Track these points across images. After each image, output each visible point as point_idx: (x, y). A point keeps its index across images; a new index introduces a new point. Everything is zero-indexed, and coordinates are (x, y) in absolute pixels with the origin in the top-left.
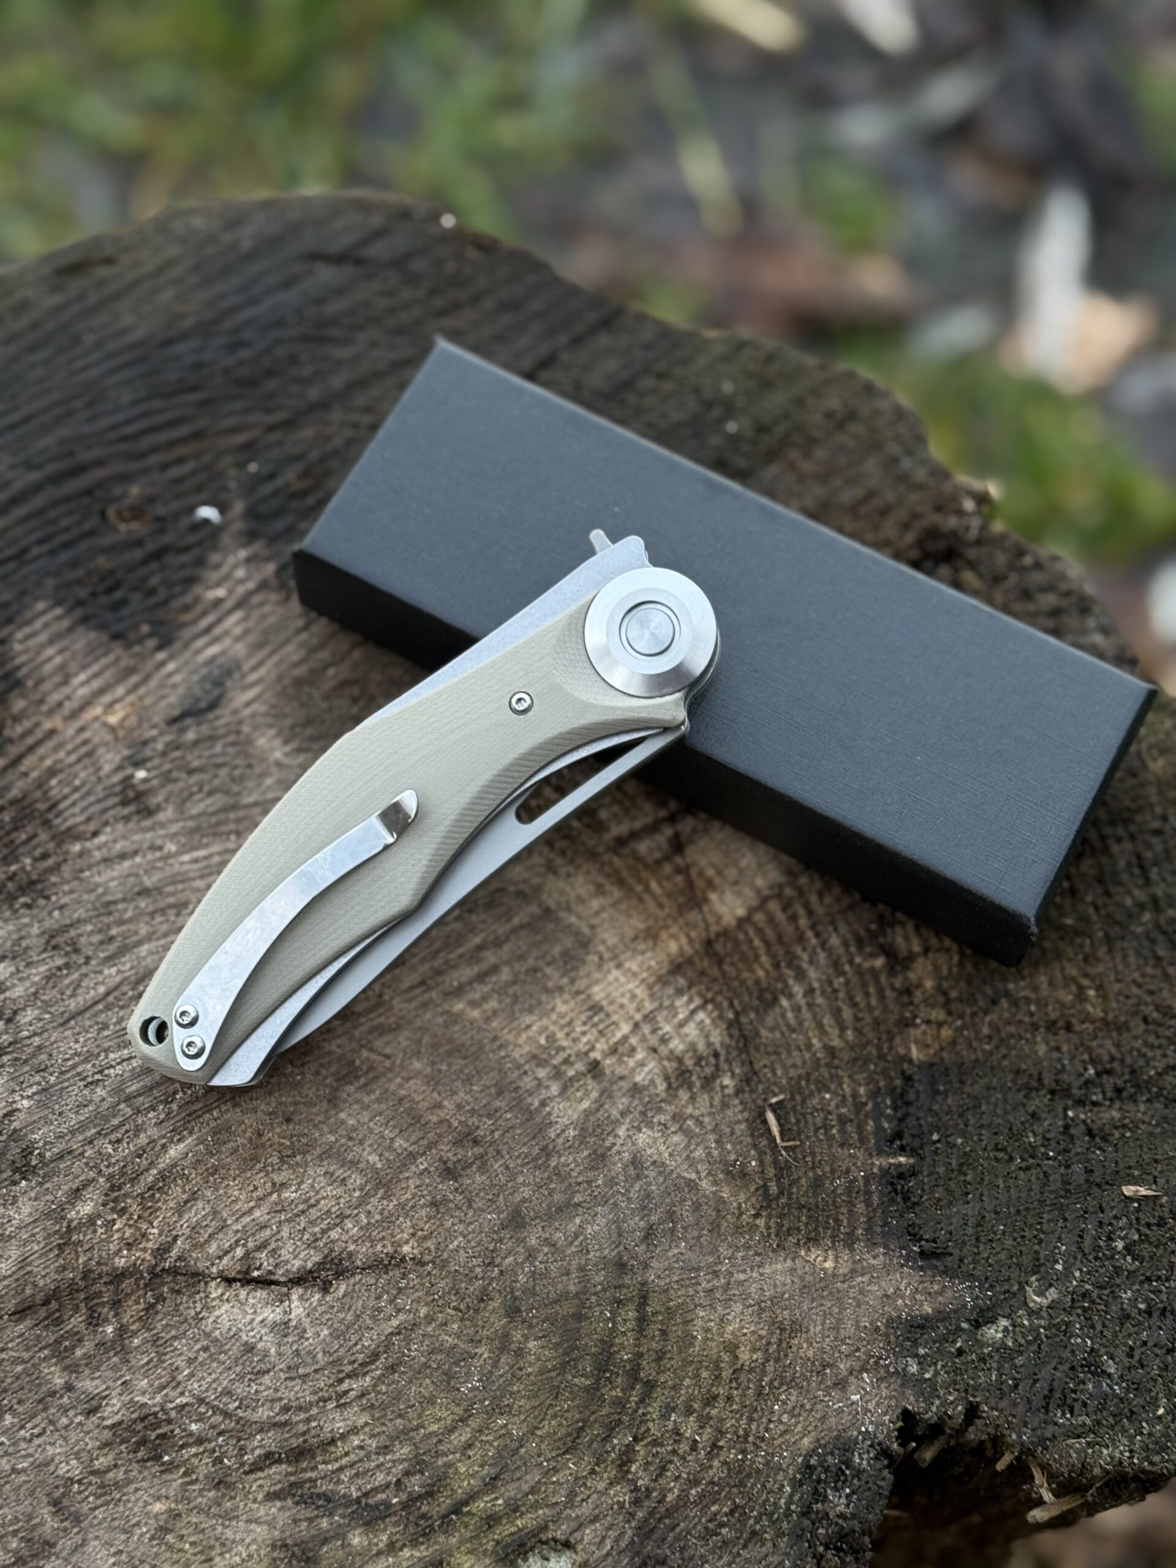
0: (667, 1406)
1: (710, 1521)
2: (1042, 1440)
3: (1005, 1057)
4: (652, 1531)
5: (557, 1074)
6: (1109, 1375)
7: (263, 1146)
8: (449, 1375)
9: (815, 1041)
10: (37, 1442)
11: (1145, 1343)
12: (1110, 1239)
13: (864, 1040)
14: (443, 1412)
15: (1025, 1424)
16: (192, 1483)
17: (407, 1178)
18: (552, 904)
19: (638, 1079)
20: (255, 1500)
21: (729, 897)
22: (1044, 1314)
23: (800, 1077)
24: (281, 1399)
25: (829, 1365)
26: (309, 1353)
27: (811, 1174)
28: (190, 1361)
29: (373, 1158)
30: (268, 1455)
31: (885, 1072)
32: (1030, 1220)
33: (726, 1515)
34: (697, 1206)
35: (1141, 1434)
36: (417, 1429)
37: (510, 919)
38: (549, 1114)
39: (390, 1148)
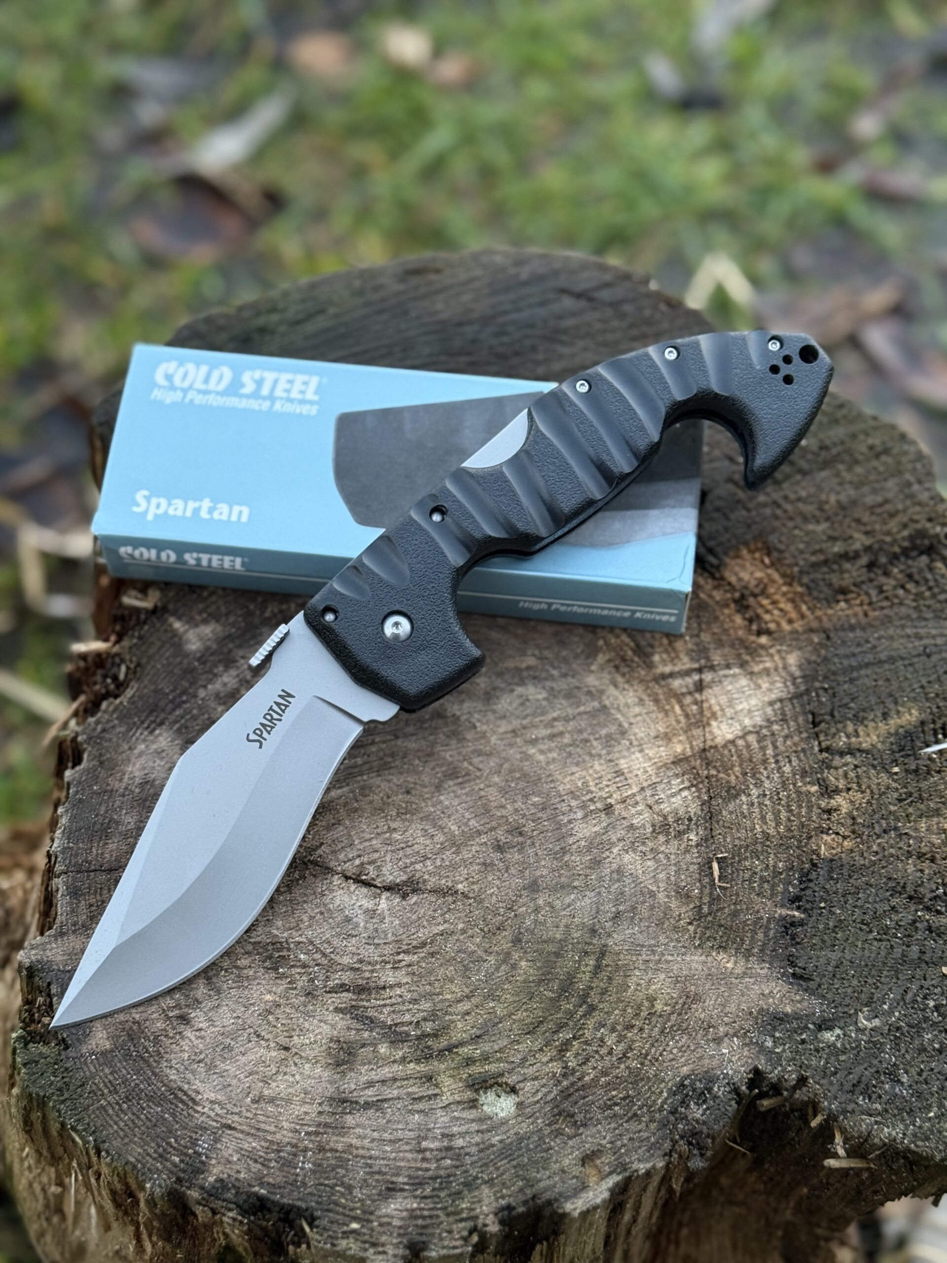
0: (600, 1023)
1: (609, 1100)
2: (845, 1112)
3: (883, 867)
4: (570, 1095)
5: (583, 807)
6: (902, 1083)
7: (389, 804)
8: (467, 969)
9: (757, 826)
11: (932, 1070)
12: (925, 998)
13: (790, 835)
14: (456, 989)
15: (836, 1098)
16: (292, 989)
17: (472, 845)
18: (607, 702)
19: (635, 821)
20: (327, 1010)
21: (724, 727)
22: (867, 1032)
23: (741, 847)
24: (359, 954)
25: (713, 1027)
26: (384, 932)
27: (732, 907)
28: (311, 918)
29: (454, 828)
30: (343, 985)
31: (798, 857)
32: (874, 972)
33: (621, 1099)
34: (652, 908)
35: (914, 1125)
36: (438, 994)
37: (578, 707)
38: (572, 828)
39: (466, 824)
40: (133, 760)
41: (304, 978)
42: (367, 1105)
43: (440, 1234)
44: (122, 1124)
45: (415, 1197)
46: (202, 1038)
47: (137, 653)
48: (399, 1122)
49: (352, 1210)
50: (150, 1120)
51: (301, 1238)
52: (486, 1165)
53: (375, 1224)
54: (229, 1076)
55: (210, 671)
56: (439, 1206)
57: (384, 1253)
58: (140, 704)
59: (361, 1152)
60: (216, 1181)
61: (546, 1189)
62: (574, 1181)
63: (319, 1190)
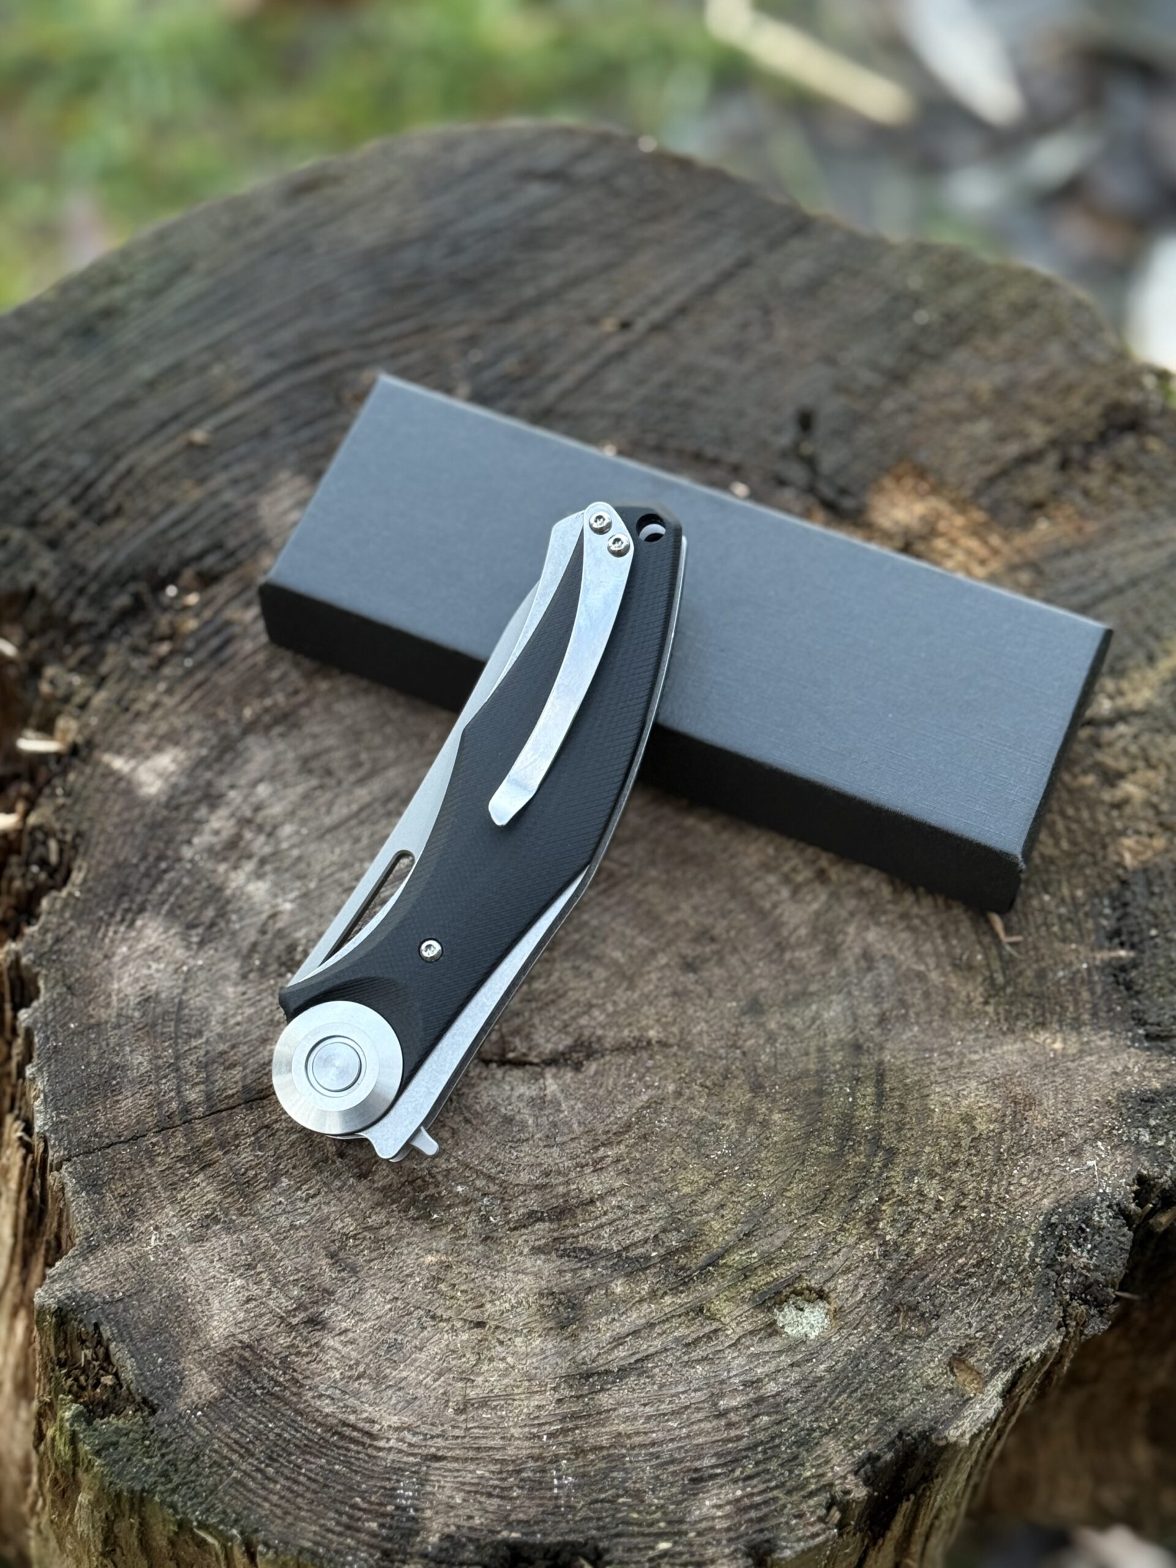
0: (910, 1170)
1: (958, 1272)
4: (902, 1280)
5: (787, 880)
8: (700, 1144)
10: (312, 1201)
13: (1079, 848)
14: (694, 1177)
16: (457, 1239)
17: (649, 972)
19: (864, 883)
20: (521, 1254)
24: (540, 1164)
25: (1063, 1134)
26: (566, 1123)
27: (1035, 966)
28: (454, 1131)
29: (617, 955)
30: (532, 1214)
31: (1100, 877)
33: (974, 1266)
34: (927, 995)
36: (671, 1191)
38: (781, 915)
39: (631, 945)
40: (116, 972)
41: (473, 1217)
42: (623, 1372)
43: (787, 1523)
44: (275, 1498)
45: (735, 1481)
46: (352, 1342)
47: (70, 816)
48: (677, 1383)
49: (651, 1525)
50: (315, 1481)
52: (819, 1408)
53: (692, 1534)
54: (409, 1384)
55: (187, 820)
56: (773, 1484)
58: (100, 889)
59: (637, 1440)
60: (441, 1540)
61: (914, 1419)
62: (948, 1396)
63: (595, 1511)
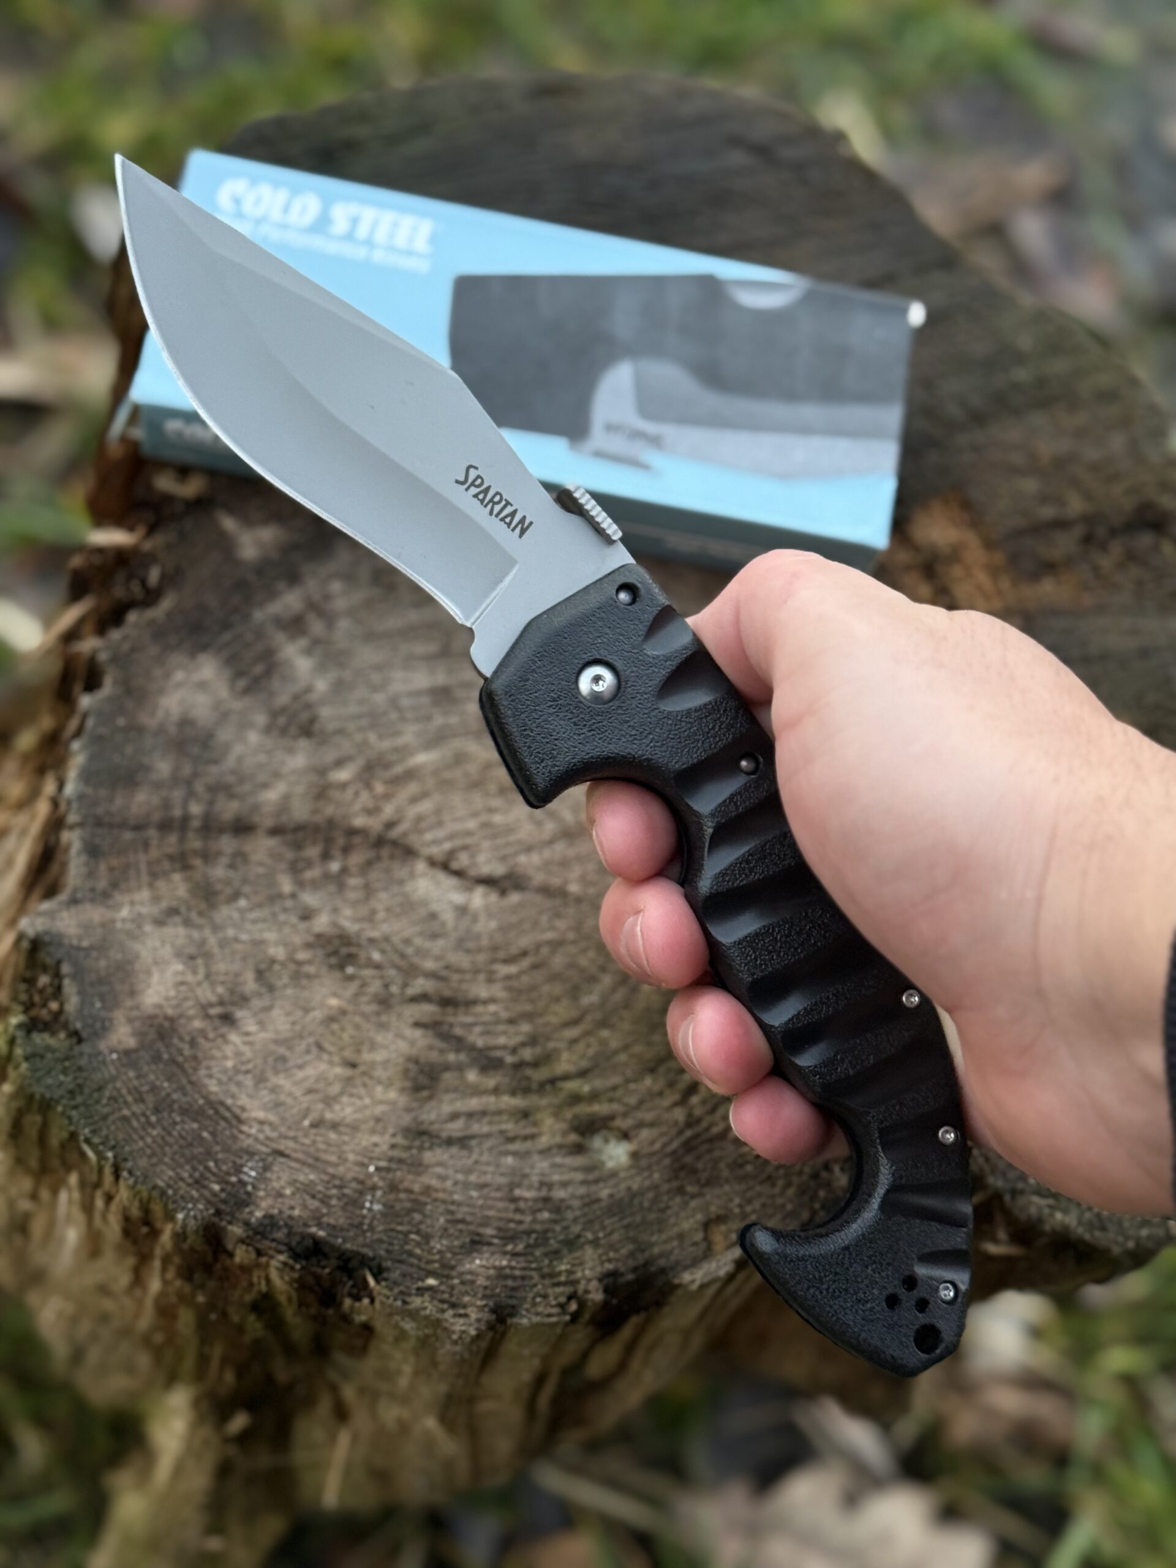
4: (694, 1148)
16: (363, 994)
20: (405, 1023)
24: (446, 959)
26: (477, 934)
30: (425, 995)
36: (540, 1015)
40: (169, 690)
41: (378, 982)
42: (449, 1142)
43: (533, 1299)
44: (149, 1140)
45: (505, 1253)
46: (250, 1044)
47: (177, 553)
48: (488, 1164)
49: (429, 1262)
50: (184, 1138)
51: (360, 1291)
52: (591, 1222)
53: (456, 1281)
54: (283, 1092)
55: (269, 587)
56: (534, 1265)
57: (466, 1315)
58: (180, 620)
59: (441, 1195)
60: (265, 1217)
61: (662, 1255)
62: (695, 1248)
63: (389, 1237)
